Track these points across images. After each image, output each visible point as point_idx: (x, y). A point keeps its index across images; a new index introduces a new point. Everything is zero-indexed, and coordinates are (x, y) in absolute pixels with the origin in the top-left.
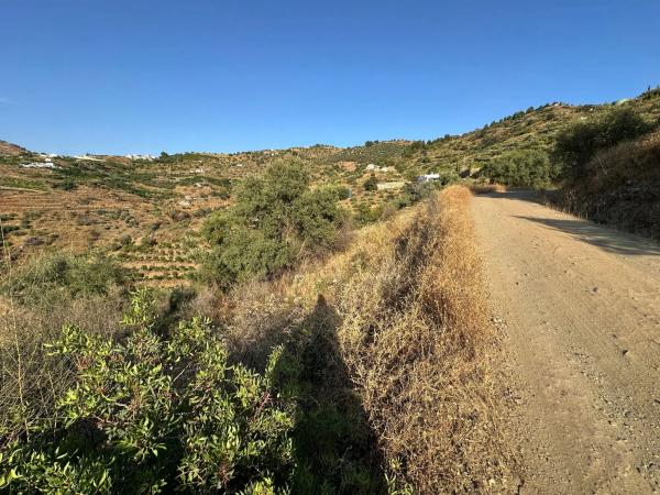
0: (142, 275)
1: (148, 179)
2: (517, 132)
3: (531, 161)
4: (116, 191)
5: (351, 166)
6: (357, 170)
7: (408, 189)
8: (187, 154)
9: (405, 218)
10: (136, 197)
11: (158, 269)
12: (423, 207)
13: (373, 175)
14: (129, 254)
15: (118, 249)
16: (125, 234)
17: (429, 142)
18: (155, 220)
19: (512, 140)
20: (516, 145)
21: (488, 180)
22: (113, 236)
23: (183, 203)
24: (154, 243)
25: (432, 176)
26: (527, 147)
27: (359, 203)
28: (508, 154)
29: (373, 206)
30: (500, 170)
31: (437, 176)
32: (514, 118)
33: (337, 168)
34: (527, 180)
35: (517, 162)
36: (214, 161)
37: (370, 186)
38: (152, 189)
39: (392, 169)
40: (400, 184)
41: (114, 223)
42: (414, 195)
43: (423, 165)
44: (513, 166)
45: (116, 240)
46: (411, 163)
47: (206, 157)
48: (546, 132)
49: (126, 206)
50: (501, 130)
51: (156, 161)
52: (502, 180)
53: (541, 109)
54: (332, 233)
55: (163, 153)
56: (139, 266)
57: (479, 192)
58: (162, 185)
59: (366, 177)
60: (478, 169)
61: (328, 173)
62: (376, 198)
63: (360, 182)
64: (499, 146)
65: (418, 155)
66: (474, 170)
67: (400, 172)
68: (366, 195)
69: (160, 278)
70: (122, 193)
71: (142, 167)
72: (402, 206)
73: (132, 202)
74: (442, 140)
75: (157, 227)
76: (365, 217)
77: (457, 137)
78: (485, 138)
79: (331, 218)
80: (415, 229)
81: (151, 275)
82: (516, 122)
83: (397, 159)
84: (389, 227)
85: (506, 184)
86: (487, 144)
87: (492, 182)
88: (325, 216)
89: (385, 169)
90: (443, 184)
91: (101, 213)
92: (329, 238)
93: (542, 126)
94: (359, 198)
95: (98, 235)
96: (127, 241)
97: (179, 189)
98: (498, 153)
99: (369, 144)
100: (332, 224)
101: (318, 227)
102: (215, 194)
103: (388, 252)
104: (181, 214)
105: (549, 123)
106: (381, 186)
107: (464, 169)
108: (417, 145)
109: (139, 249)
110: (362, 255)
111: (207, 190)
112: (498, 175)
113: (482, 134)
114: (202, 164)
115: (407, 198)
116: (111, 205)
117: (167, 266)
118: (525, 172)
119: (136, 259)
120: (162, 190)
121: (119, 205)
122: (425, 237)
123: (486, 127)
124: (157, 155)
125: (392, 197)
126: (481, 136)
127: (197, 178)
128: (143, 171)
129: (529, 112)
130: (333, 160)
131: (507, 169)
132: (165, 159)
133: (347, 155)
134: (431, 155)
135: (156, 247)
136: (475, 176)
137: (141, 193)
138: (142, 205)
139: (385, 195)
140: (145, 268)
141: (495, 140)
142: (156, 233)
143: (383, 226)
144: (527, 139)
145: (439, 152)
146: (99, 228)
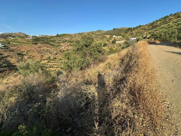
0: (53, 66)
1: (54, 41)
2: (165, 23)
3: (170, 32)
4: (47, 45)
5: (108, 36)
6: (110, 37)
7: (126, 43)
8: (63, 34)
9: (124, 52)
10: (51, 46)
11: (57, 65)
12: (130, 48)
13: (115, 39)
14: (50, 61)
15: (48, 59)
16: (49, 56)
17: (133, 28)
18: (56, 52)
19: (163, 26)
20: (164, 27)
21: (153, 39)
22: (46, 57)
23: (63, 48)
24: (56, 58)
25: (134, 38)
26: (169, 28)
27: (110, 47)
28: (161, 30)
29: (114, 48)
30: (158, 36)
31: (135, 38)
32: (164, 18)
33: (104, 37)
34: (168, 39)
35: (165, 33)
36: (70, 36)
37: (114, 42)
38: (55, 44)
39: (121, 37)
40: (123, 41)
41: (46, 53)
42: (127, 45)
43: (131, 35)
44: (163, 34)
45: (47, 57)
46: (127, 35)
47: (68, 35)
48: (176, 22)
49: (49, 49)
50: (159, 23)
51: (56, 36)
52: (159, 39)
53: (175, 14)
54: (100, 56)
55: (57, 34)
56: (52, 64)
57: (151, 43)
58: (57, 43)
59: (113, 39)
60: (150, 36)
61: (102, 38)
62: (115, 46)
63: (111, 41)
64: (158, 28)
65: (130, 32)
66: (148, 36)
67: (123, 38)
68: (113, 45)
69: (57, 67)
70: (48, 45)
71: (52, 38)
72: (123, 48)
73: (50, 47)
74: (138, 27)
75: (56, 54)
76: (112, 51)
77: (143, 26)
78: (153, 25)
79: (100, 52)
80: (127, 55)
81: (55, 66)
82: (165, 20)
83: (123, 33)
84: (119, 55)
85: (160, 40)
86: (153, 27)
87: (155, 40)
88: (98, 51)
89: (119, 37)
90: (137, 41)
91: (43, 50)
92: (99, 58)
93: (175, 20)
94: (110, 46)
95: (43, 56)
96: (49, 58)
97: (61, 44)
98: (157, 30)
99: (114, 29)
100: (100, 54)
101: (96, 55)
102: (70, 45)
103: (117, 62)
104: (62, 51)
105: (178, 19)
106: (117, 42)
107: (145, 36)
108: (130, 29)
109: (52, 60)
110: (109, 64)
111: (69, 44)
112: (157, 38)
113: (152, 24)
114: (67, 37)
115: (125, 46)
116: (46, 48)
117: (59, 64)
118: (167, 36)
119: (51, 62)
120: (57, 44)
121: (47, 48)
122: (131, 58)
123: (154, 22)
124: (56, 35)
125: (120, 46)
126: (152, 25)
127: (66, 41)
128: (53, 39)
129: (170, 15)
130: (103, 35)
131: (161, 35)
132: (58, 36)
133: (107, 33)
134: (134, 32)
135: (56, 59)
136: (149, 38)
137: (52, 45)
138: (53, 48)
139: (118, 45)
140: (53, 65)
141: (156, 26)
142: (56, 56)
143: (117, 54)
144: (168, 25)
145: (137, 31)
146: (43, 54)
